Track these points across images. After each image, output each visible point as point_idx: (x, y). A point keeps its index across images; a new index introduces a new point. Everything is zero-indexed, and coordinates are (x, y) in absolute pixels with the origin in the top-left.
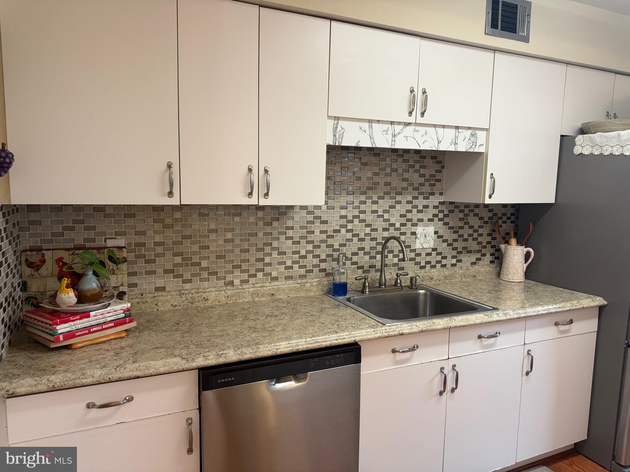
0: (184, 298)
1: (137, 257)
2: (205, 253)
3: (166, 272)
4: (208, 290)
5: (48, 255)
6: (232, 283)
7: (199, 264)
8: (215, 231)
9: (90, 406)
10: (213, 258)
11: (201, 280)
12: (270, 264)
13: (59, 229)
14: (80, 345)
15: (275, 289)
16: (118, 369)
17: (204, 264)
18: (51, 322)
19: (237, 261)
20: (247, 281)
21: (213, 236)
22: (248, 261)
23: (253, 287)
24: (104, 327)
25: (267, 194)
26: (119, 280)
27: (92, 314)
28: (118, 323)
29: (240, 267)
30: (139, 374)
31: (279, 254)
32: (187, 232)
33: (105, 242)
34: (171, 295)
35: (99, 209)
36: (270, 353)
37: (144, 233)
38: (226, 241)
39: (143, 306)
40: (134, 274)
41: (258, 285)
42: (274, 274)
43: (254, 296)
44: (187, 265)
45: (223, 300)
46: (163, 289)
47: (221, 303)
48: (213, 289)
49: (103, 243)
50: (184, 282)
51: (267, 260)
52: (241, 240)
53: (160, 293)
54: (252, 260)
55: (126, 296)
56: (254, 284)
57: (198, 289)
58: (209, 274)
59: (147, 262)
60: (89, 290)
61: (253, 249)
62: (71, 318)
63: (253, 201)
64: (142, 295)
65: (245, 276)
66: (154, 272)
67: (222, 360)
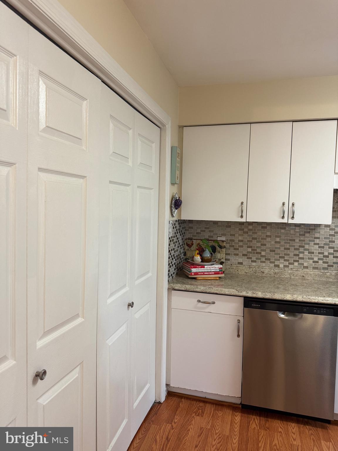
0: (251, 270)
1: (230, 246)
2: (263, 248)
3: (244, 255)
4: (265, 268)
5: (194, 241)
6: (278, 266)
7: (260, 253)
8: (270, 236)
9: (199, 301)
10: (268, 251)
11: (261, 262)
12: (303, 258)
13: (199, 231)
14: (200, 279)
15: (305, 273)
16: (210, 288)
17: (263, 253)
18: (190, 267)
19: (282, 254)
20: (288, 266)
21: (268, 239)
22: (289, 255)
23: (291, 270)
24: (210, 273)
25: (293, 218)
26: (222, 256)
27: (206, 267)
28: (216, 273)
29: (284, 257)
30: (217, 292)
31: (309, 253)
32: (255, 236)
33: (217, 238)
34: (245, 267)
35: (215, 223)
36: (280, 298)
37: (234, 235)
38: (276, 242)
39: (231, 270)
40: (229, 254)
41: (294, 269)
42: (306, 264)
43: (291, 275)
44: (254, 253)
45: (273, 275)
46: (241, 263)
47: (271, 276)
48: (267, 268)
49: (216, 238)
50: (252, 261)
51: (301, 255)
52: (285, 243)
53: (240, 265)
54: (292, 254)
55: (224, 264)
56: (292, 269)
57: (259, 266)
58: (266, 259)
59: (235, 249)
60: (206, 257)
61: (292, 249)
62: (197, 267)
63: (285, 221)
64: (232, 265)
65: (287, 263)
66: (238, 255)
67: (254, 296)
